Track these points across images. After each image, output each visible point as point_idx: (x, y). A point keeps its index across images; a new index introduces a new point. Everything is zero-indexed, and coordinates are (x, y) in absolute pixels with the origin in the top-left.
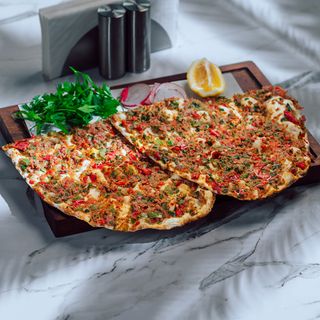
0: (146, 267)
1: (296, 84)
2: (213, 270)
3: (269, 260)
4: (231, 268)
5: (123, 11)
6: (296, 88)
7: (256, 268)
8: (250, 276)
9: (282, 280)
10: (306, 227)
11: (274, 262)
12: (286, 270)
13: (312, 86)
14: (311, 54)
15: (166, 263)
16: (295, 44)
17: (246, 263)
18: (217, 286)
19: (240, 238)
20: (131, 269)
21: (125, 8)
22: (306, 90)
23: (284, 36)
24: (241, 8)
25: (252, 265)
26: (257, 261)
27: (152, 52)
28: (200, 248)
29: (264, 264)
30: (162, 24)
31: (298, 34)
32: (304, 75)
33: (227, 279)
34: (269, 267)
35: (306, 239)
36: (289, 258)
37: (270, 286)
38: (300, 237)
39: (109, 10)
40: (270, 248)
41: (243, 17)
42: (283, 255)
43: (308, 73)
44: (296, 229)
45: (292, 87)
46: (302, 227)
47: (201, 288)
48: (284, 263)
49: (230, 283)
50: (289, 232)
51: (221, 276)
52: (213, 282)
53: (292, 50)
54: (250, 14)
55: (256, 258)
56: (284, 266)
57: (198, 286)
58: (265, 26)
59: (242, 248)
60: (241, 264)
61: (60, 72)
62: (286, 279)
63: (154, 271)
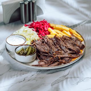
0: (34, 79)
2: (56, 80)
3: (73, 77)
4: (61, 79)
5: (28, 2)
6: (82, 25)
7: (69, 79)
8: (67, 82)
9: (77, 83)
10: (85, 67)
11: (74, 77)
12: (78, 80)
13: (87, 25)
14: (87, 15)
15: (40, 78)
16: (82, 12)
17: (66, 78)
18: (56, 85)
19: (64, 70)
20: (29, 80)
22: (85, 26)
23: (78, 10)
24: (65, 2)
25: (67, 78)
26: (69, 77)
29: (71, 78)
31: (82, 10)
32: (84, 21)
33: (60, 83)
34: (73, 79)
35: (84, 70)
36: (79, 76)
37: (73, 85)
38: (83, 70)
39: (23, 2)
40: (73, 73)
42: (77, 75)
43: (85, 21)
44: (81, 67)
45: (80, 25)
46: (83, 66)
48: (78, 77)
49: (60, 84)
50: (79, 68)
51: (58, 82)
52: (55, 83)
53: (80, 14)
54: (68, 4)
56: (77, 78)
57: (51, 85)
58: (72, 7)
59: (65, 73)
60: (64, 78)
61: (8, 22)
62: (78, 82)
63: (37, 81)
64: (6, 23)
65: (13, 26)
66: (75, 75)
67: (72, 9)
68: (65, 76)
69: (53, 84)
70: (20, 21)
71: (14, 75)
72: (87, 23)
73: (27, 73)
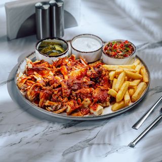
0: (37, 142)
1: (140, 49)
3: (102, 142)
4: (81, 145)
5: (49, 6)
6: (139, 51)
7: (94, 146)
8: (89, 150)
11: (104, 144)
12: (109, 148)
13: (147, 51)
14: (151, 33)
15: (48, 140)
16: (144, 27)
17: (89, 143)
18: (71, 155)
19: (90, 130)
20: (29, 143)
21: (50, 4)
22: (144, 53)
23: (138, 23)
24: (120, 7)
25: (91, 145)
27: (65, 28)
28: (67, 134)
30: (72, 14)
31: (147, 22)
32: (144, 44)
33: (77, 151)
34: (101, 146)
35: (124, 133)
36: (112, 142)
37: (100, 156)
38: (121, 132)
39: (41, 5)
40: (104, 136)
41: (119, 11)
42: (110, 140)
43: (147, 43)
44: (120, 127)
46: (123, 126)
48: (110, 144)
49: (78, 153)
50: (116, 129)
51: (74, 149)
52: (70, 152)
53: (141, 30)
54: (124, 10)
55: (95, 141)
56: (108, 146)
57: (62, 154)
58: (130, 16)
59: (89, 135)
60: (87, 143)
61: (15, 37)
62: (109, 153)
63: (40, 144)
64: (11, 39)
65: (22, 44)
66: (107, 141)
67: (129, 20)
68: (90, 140)
69: (66, 152)
71: (5, 133)
72: (149, 47)
73: (27, 130)
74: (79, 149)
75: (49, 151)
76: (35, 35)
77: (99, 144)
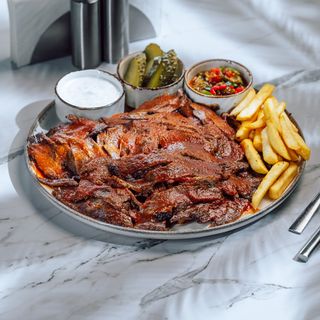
0: (87, 278)
1: (285, 84)
2: (159, 285)
3: (220, 277)
4: (178, 284)
6: (285, 87)
7: (203, 285)
8: (195, 295)
9: (231, 300)
11: (225, 280)
12: (236, 289)
13: (302, 87)
14: (308, 50)
15: (108, 275)
16: (292, 38)
17: (194, 279)
18: (157, 304)
19: (194, 251)
20: (69, 280)
22: (295, 91)
23: (281, 29)
25: (199, 282)
26: (207, 278)
27: (131, 42)
28: (148, 260)
31: (297, 28)
32: (296, 73)
33: (171, 297)
34: (219, 285)
35: (265, 256)
36: (242, 276)
37: (217, 306)
38: (258, 255)
42: (236, 272)
43: (301, 71)
44: (255, 245)
45: (280, 86)
46: (262, 243)
47: (142, 305)
48: (237, 281)
49: (173, 299)
50: (247, 249)
51: (165, 293)
52: (156, 298)
55: (206, 275)
56: (235, 285)
57: (139, 302)
58: (263, 16)
59: (194, 263)
60: (190, 281)
61: (28, 60)
62: (236, 299)
63: (93, 284)
64: (19, 66)
65: (44, 74)
66: (230, 274)
67: (260, 24)
68: (195, 273)
69: (147, 299)
70: (68, 59)
71: (19, 260)
72: (306, 79)
73: (64, 254)
74: (174, 291)
75: (113, 298)
76: (70, 58)
77: (214, 281)
